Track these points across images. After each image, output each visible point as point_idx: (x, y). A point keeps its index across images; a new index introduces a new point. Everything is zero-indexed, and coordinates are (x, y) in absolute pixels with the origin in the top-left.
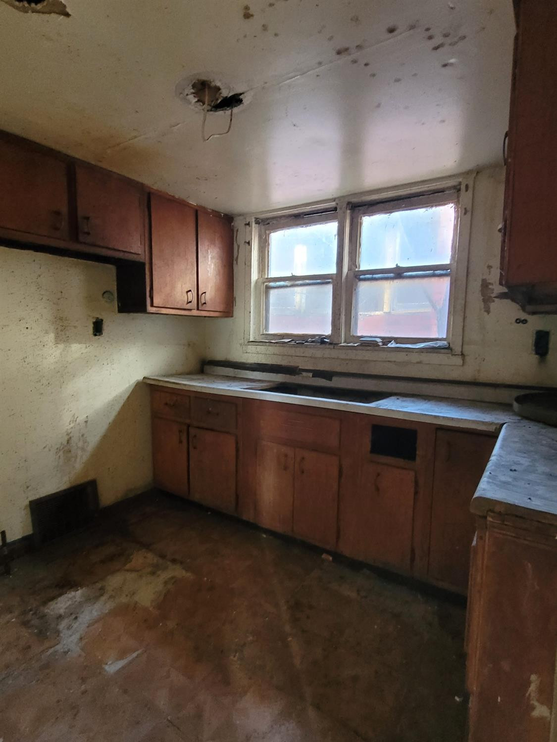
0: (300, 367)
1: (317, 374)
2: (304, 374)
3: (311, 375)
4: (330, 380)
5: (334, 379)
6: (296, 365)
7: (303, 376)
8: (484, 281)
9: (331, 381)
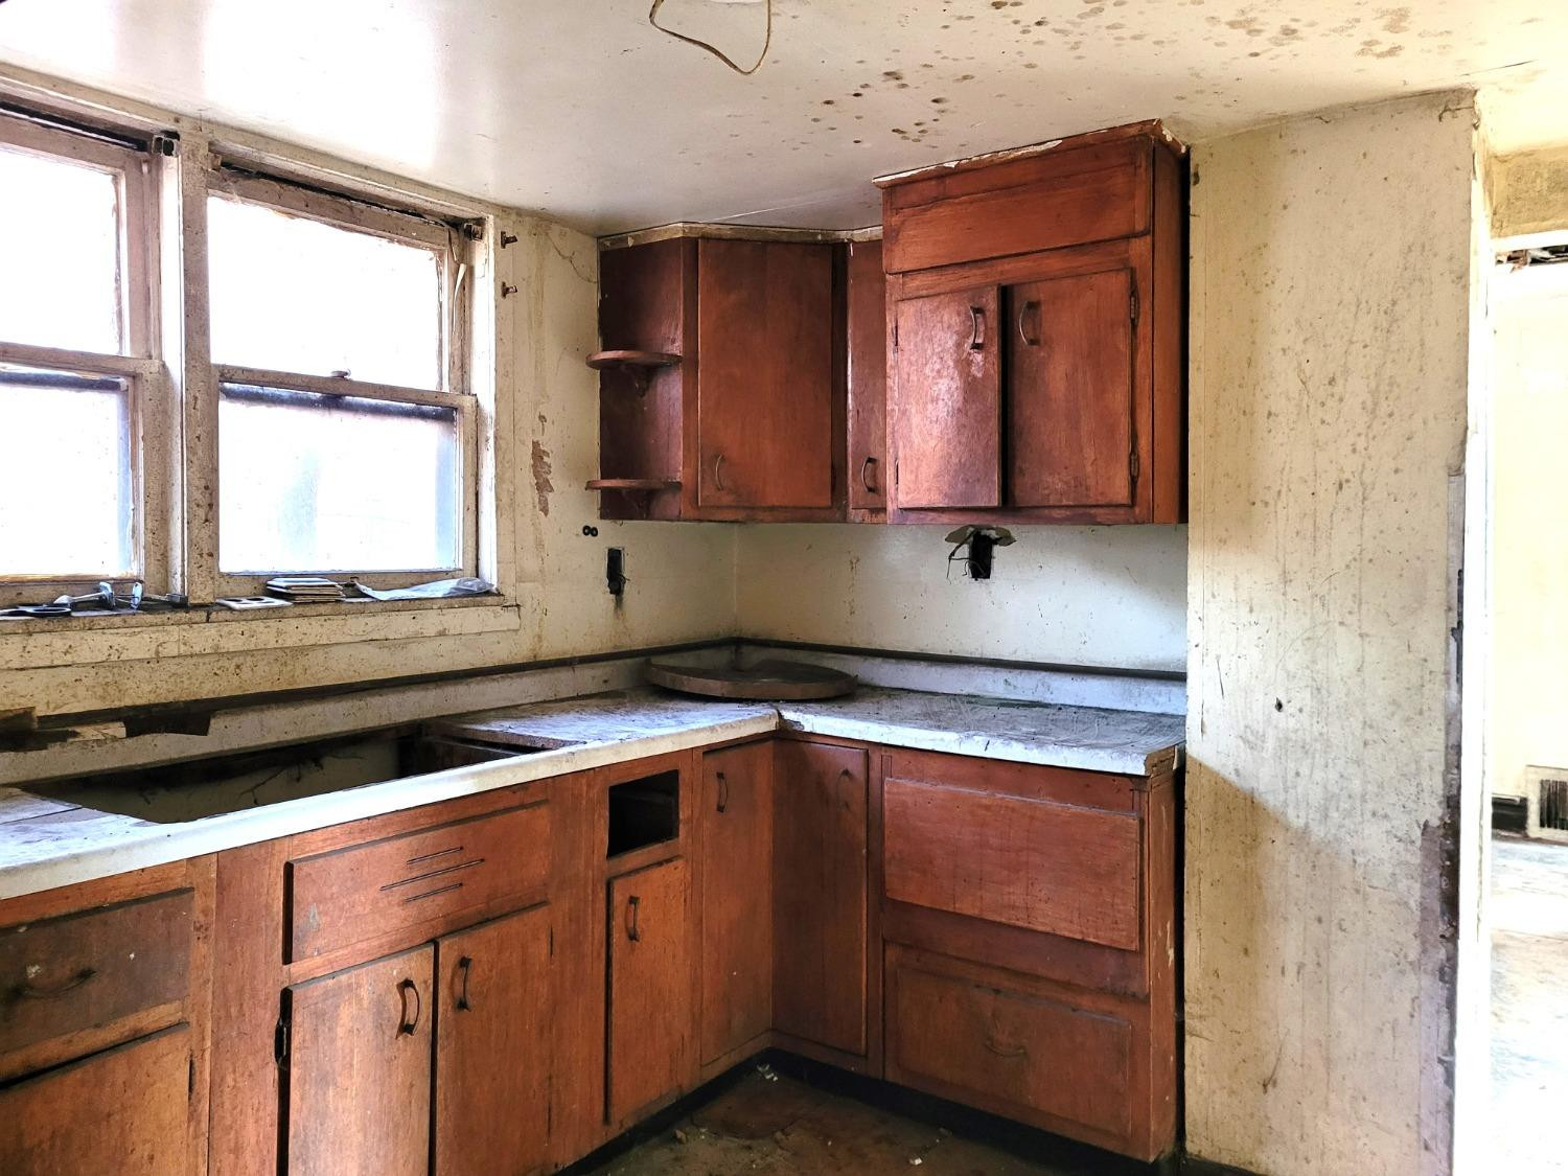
0: (41, 711)
1: (142, 720)
2: (89, 732)
3: (118, 729)
4: (203, 730)
5: (216, 724)
6: (25, 703)
7: (85, 743)
8: (536, 445)
9: (205, 733)
